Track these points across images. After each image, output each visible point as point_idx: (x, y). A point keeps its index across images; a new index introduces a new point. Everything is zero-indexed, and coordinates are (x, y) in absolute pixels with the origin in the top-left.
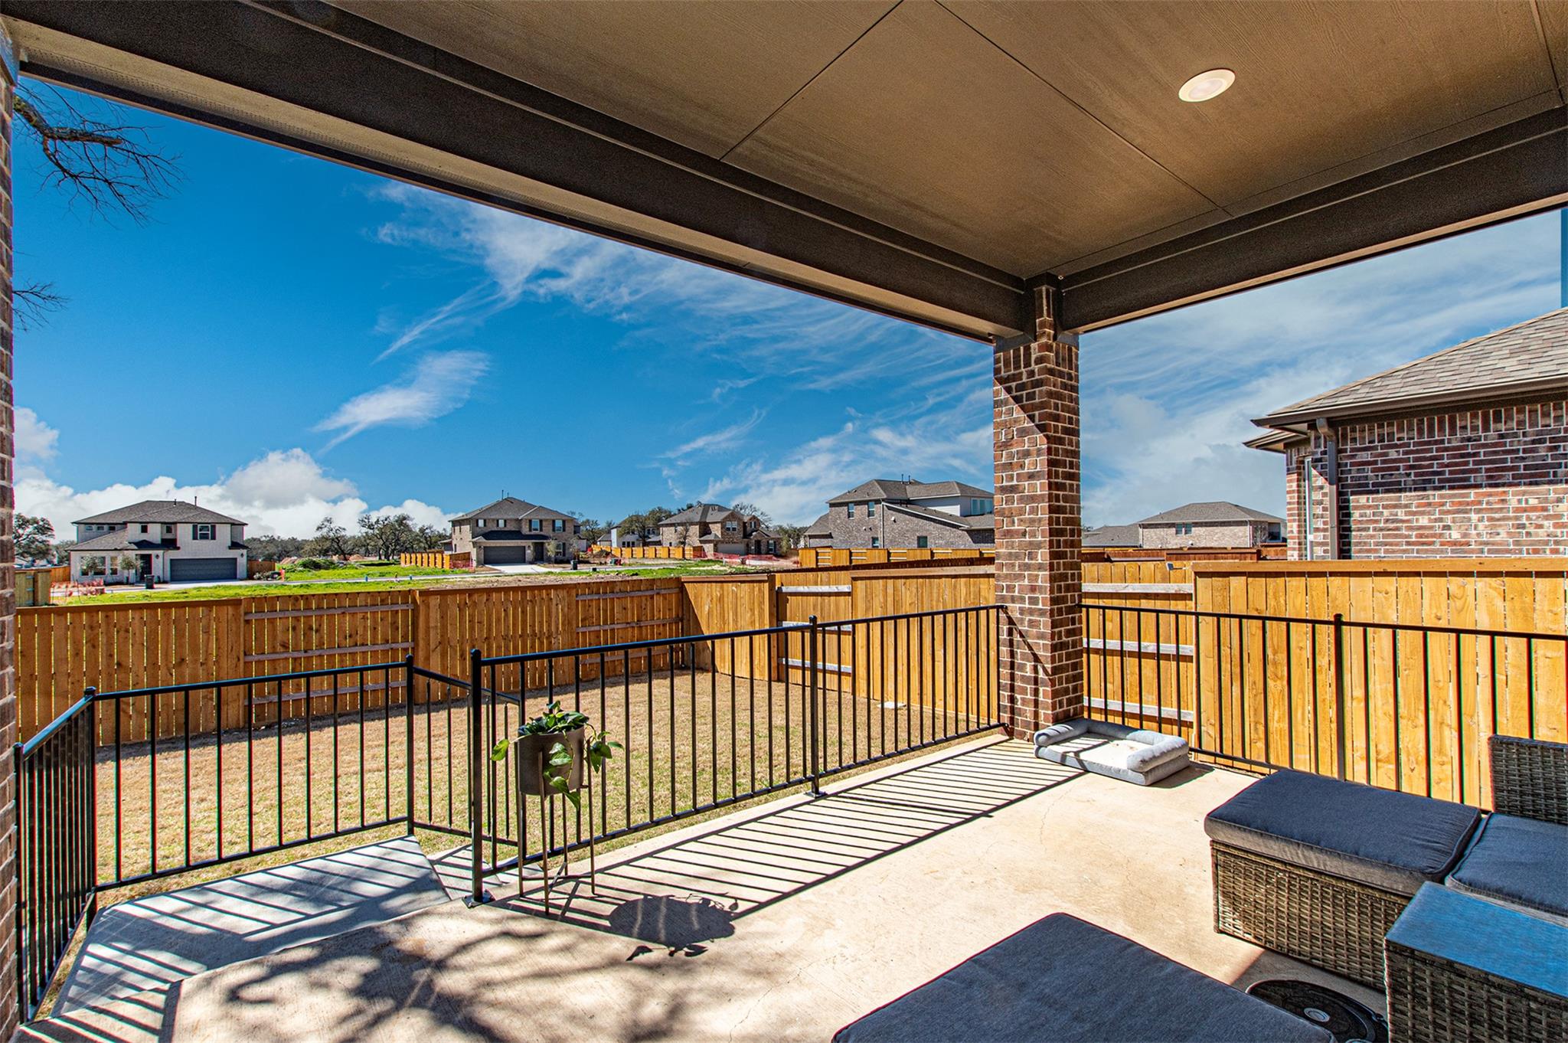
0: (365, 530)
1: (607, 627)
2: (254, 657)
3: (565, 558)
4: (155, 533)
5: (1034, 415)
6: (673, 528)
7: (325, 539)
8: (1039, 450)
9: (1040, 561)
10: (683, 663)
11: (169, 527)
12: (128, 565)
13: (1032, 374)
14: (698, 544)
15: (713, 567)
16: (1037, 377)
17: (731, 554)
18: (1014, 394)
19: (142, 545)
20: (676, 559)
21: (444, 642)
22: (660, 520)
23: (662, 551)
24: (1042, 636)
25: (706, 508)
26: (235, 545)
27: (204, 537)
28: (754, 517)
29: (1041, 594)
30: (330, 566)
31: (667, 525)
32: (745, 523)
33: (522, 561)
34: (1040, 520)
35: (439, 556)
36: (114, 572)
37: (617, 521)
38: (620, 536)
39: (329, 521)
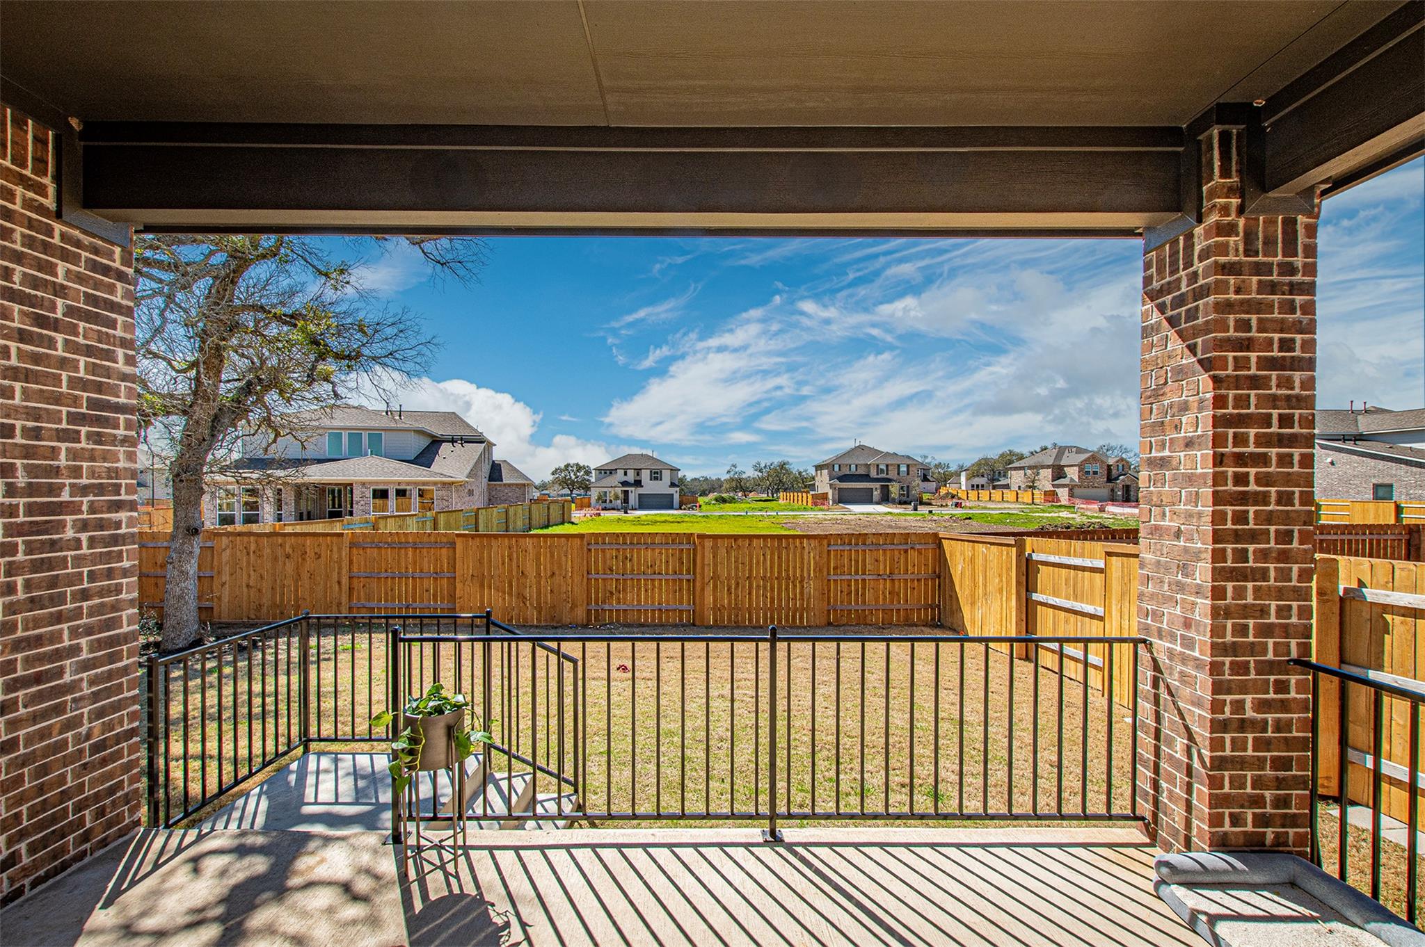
0: (757, 473)
1: (857, 577)
2: (593, 576)
3: (909, 499)
4: (631, 477)
5: (1195, 345)
6: (1022, 472)
7: (732, 479)
8: (1201, 401)
9: (1198, 581)
10: (939, 621)
11: (638, 472)
12: (617, 497)
13: (1194, 277)
14: (1049, 488)
15: (1061, 514)
16: (1201, 282)
17: (1088, 499)
18: (1169, 313)
19: (625, 484)
20: (1024, 503)
21: (715, 577)
22: (1011, 462)
23: (1009, 495)
24: (1198, 703)
25: (1061, 451)
26: (673, 485)
27: (656, 479)
28: (1122, 460)
29: (1199, 634)
30: (732, 500)
31: (1016, 469)
32: (1109, 466)
33: (870, 501)
34: (1200, 515)
35: (804, 495)
36: (611, 501)
37: (967, 464)
38: (968, 479)
39: (735, 466)
